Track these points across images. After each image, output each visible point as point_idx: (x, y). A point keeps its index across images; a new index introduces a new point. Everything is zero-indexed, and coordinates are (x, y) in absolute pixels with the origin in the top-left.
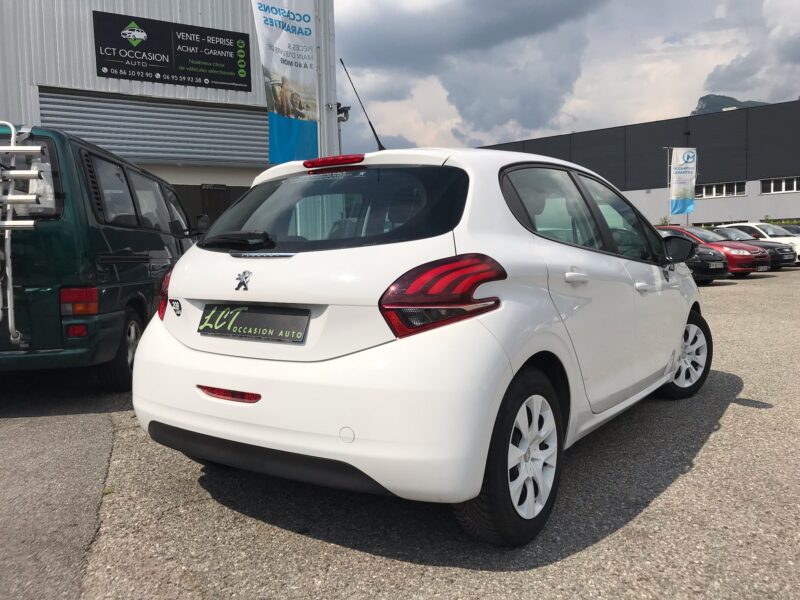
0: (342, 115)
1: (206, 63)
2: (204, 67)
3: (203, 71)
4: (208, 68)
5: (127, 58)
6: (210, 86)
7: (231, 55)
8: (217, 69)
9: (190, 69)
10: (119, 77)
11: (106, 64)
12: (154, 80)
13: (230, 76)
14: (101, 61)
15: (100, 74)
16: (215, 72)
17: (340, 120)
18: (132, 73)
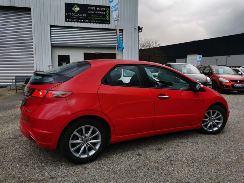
0: (140, 30)
2: (96, 17)
3: (95, 18)
4: (97, 17)
5: (74, 16)
6: (98, 23)
7: (104, 13)
9: (92, 18)
10: (71, 21)
11: (68, 18)
12: (81, 22)
13: (104, 20)
14: (67, 17)
15: (66, 21)
16: (99, 19)
17: (139, 32)
18: (75, 20)
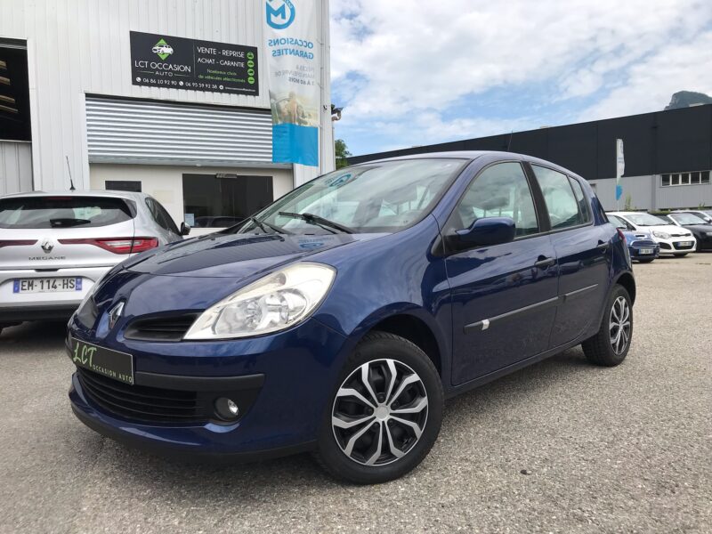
0: (336, 115)
1: (221, 73)
2: (219, 75)
3: (217, 78)
4: (222, 76)
5: (157, 69)
6: (224, 91)
7: (242, 65)
8: (230, 77)
9: (209, 77)
10: (150, 85)
11: (140, 75)
12: (178, 87)
13: (239, 83)
14: (136, 72)
15: (135, 82)
16: (228, 80)
17: (334, 119)
18: (160, 82)
